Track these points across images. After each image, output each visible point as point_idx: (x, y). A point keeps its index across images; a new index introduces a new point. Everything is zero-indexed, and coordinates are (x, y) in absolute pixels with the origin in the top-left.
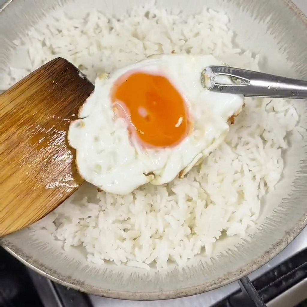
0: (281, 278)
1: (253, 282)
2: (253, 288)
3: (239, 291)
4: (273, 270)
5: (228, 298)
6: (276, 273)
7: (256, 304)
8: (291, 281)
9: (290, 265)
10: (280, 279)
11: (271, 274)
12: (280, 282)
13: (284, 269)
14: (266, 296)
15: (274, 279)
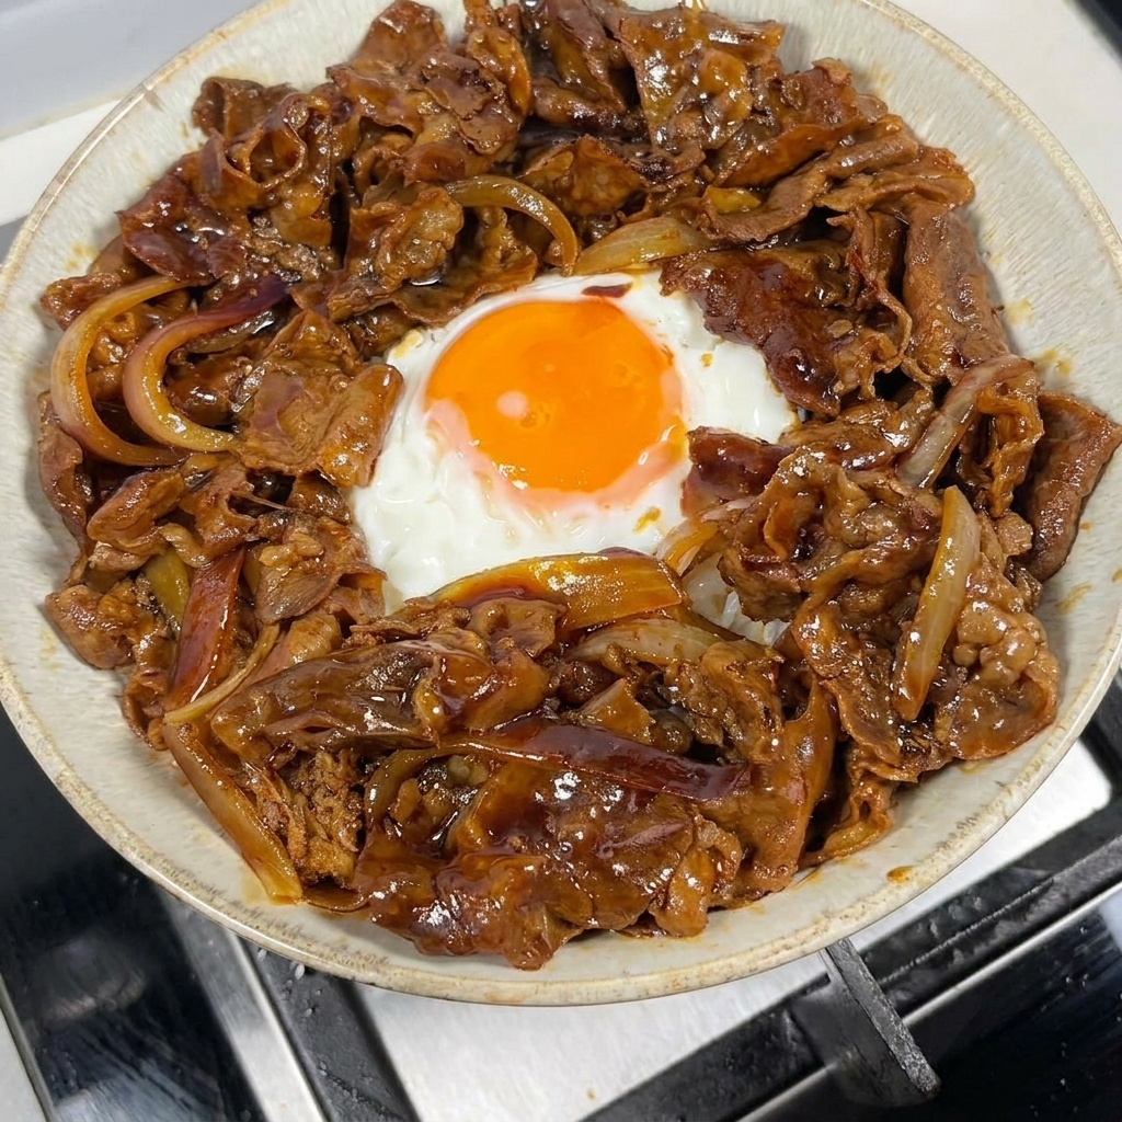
0: (950, 941)
1: (863, 955)
2: (864, 971)
3: (824, 980)
4: (925, 919)
5: (787, 1003)
6: (934, 929)
7: (874, 1020)
8: (980, 950)
9: (978, 903)
10: (945, 944)
11: (920, 929)
12: (948, 954)
13: (957, 913)
14: (902, 996)
15: (930, 943)
